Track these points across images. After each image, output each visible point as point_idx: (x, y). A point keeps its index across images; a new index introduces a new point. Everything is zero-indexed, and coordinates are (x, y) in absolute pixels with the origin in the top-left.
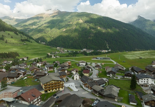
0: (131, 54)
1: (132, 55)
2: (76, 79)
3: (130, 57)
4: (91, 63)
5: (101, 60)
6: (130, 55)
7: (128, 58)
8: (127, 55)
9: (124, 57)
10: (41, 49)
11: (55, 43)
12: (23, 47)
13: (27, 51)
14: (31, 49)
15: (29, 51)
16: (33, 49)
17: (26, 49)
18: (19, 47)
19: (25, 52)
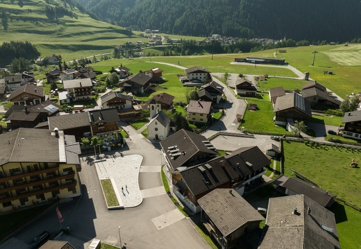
0: (349, 51)
1: (350, 54)
2: (157, 136)
3: (345, 58)
4: (226, 75)
5: (257, 65)
6: (344, 54)
7: (341, 61)
8: (337, 54)
9: (327, 57)
10: (100, 35)
11: (140, 19)
12: (52, 30)
13: (62, 39)
14: (74, 34)
15: (67, 39)
16: (78, 34)
17: (60, 34)
18: (40, 29)
19: (56, 41)
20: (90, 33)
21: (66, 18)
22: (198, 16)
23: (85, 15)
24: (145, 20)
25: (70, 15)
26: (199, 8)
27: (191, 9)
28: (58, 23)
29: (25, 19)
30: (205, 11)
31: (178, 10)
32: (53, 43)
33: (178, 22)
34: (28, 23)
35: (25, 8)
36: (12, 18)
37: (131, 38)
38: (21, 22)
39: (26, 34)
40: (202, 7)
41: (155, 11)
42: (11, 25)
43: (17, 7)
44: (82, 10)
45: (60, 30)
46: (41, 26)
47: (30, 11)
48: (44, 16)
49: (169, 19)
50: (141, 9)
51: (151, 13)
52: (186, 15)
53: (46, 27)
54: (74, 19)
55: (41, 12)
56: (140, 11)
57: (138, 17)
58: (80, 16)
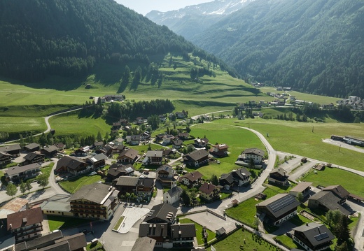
2: (167, 201)
10: (229, 93)
11: (276, 75)
12: (191, 87)
13: (196, 96)
14: (207, 92)
15: (200, 95)
16: (210, 92)
17: (196, 91)
18: (182, 87)
19: (191, 98)
20: (221, 91)
21: (206, 77)
22: (338, 74)
23: (224, 72)
24: (281, 77)
25: (210, 74)
26: (342, 66)
27: (332, 67)
28: (197, 82)
29: (174, 79)
30: (349, 69)
31: (317, 67)
32: (188, 99)
33: (314, 80)
34: (176, 82)
35: (177, 69)
36: (165, 78)
37: (257, 96)
38: (171, 82)
39: (171, 91)
40: (347, 64)
41: (293, 68)
42: (163, 84)
43: (172, 70)
44: (223, 68)
45: (197, 88)
46: (184, 84)
47: (180, 72)
48: (189, 77)
49: (305, 77)
50: (280, 66)
51: (289, 70)
52: (325, 73)
53: (187, 85)
54: (212, 78)
55: (186, 73)
56: (278, 68)
57: (275, 73)
58: (219, 75)
